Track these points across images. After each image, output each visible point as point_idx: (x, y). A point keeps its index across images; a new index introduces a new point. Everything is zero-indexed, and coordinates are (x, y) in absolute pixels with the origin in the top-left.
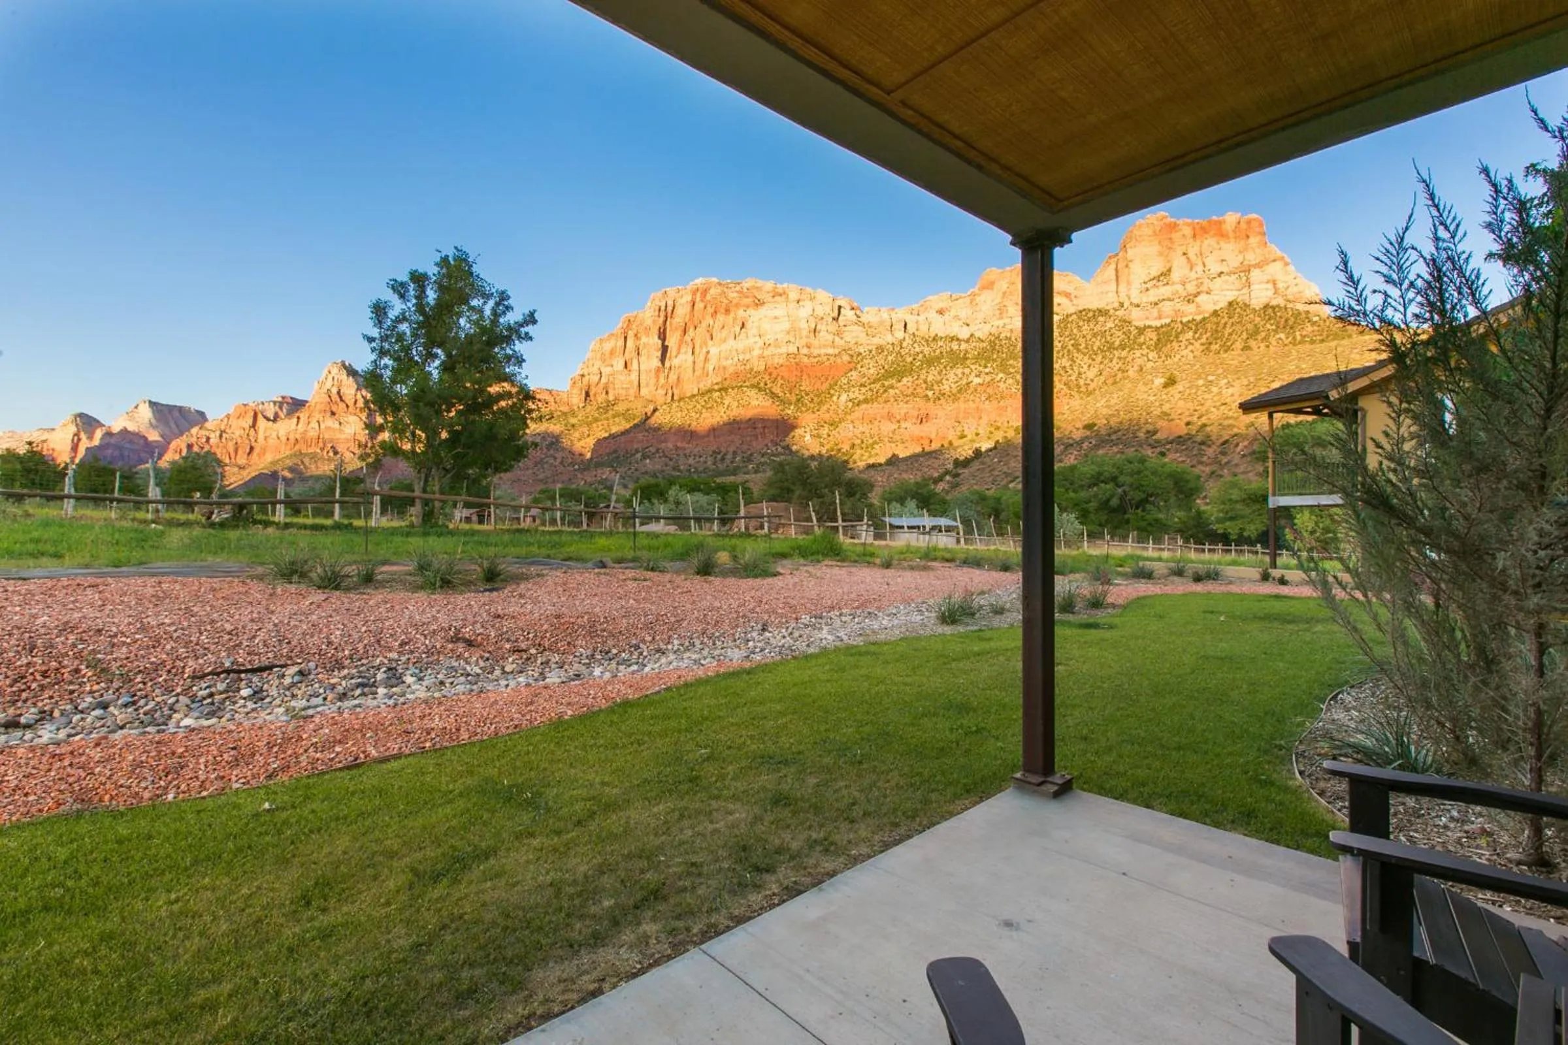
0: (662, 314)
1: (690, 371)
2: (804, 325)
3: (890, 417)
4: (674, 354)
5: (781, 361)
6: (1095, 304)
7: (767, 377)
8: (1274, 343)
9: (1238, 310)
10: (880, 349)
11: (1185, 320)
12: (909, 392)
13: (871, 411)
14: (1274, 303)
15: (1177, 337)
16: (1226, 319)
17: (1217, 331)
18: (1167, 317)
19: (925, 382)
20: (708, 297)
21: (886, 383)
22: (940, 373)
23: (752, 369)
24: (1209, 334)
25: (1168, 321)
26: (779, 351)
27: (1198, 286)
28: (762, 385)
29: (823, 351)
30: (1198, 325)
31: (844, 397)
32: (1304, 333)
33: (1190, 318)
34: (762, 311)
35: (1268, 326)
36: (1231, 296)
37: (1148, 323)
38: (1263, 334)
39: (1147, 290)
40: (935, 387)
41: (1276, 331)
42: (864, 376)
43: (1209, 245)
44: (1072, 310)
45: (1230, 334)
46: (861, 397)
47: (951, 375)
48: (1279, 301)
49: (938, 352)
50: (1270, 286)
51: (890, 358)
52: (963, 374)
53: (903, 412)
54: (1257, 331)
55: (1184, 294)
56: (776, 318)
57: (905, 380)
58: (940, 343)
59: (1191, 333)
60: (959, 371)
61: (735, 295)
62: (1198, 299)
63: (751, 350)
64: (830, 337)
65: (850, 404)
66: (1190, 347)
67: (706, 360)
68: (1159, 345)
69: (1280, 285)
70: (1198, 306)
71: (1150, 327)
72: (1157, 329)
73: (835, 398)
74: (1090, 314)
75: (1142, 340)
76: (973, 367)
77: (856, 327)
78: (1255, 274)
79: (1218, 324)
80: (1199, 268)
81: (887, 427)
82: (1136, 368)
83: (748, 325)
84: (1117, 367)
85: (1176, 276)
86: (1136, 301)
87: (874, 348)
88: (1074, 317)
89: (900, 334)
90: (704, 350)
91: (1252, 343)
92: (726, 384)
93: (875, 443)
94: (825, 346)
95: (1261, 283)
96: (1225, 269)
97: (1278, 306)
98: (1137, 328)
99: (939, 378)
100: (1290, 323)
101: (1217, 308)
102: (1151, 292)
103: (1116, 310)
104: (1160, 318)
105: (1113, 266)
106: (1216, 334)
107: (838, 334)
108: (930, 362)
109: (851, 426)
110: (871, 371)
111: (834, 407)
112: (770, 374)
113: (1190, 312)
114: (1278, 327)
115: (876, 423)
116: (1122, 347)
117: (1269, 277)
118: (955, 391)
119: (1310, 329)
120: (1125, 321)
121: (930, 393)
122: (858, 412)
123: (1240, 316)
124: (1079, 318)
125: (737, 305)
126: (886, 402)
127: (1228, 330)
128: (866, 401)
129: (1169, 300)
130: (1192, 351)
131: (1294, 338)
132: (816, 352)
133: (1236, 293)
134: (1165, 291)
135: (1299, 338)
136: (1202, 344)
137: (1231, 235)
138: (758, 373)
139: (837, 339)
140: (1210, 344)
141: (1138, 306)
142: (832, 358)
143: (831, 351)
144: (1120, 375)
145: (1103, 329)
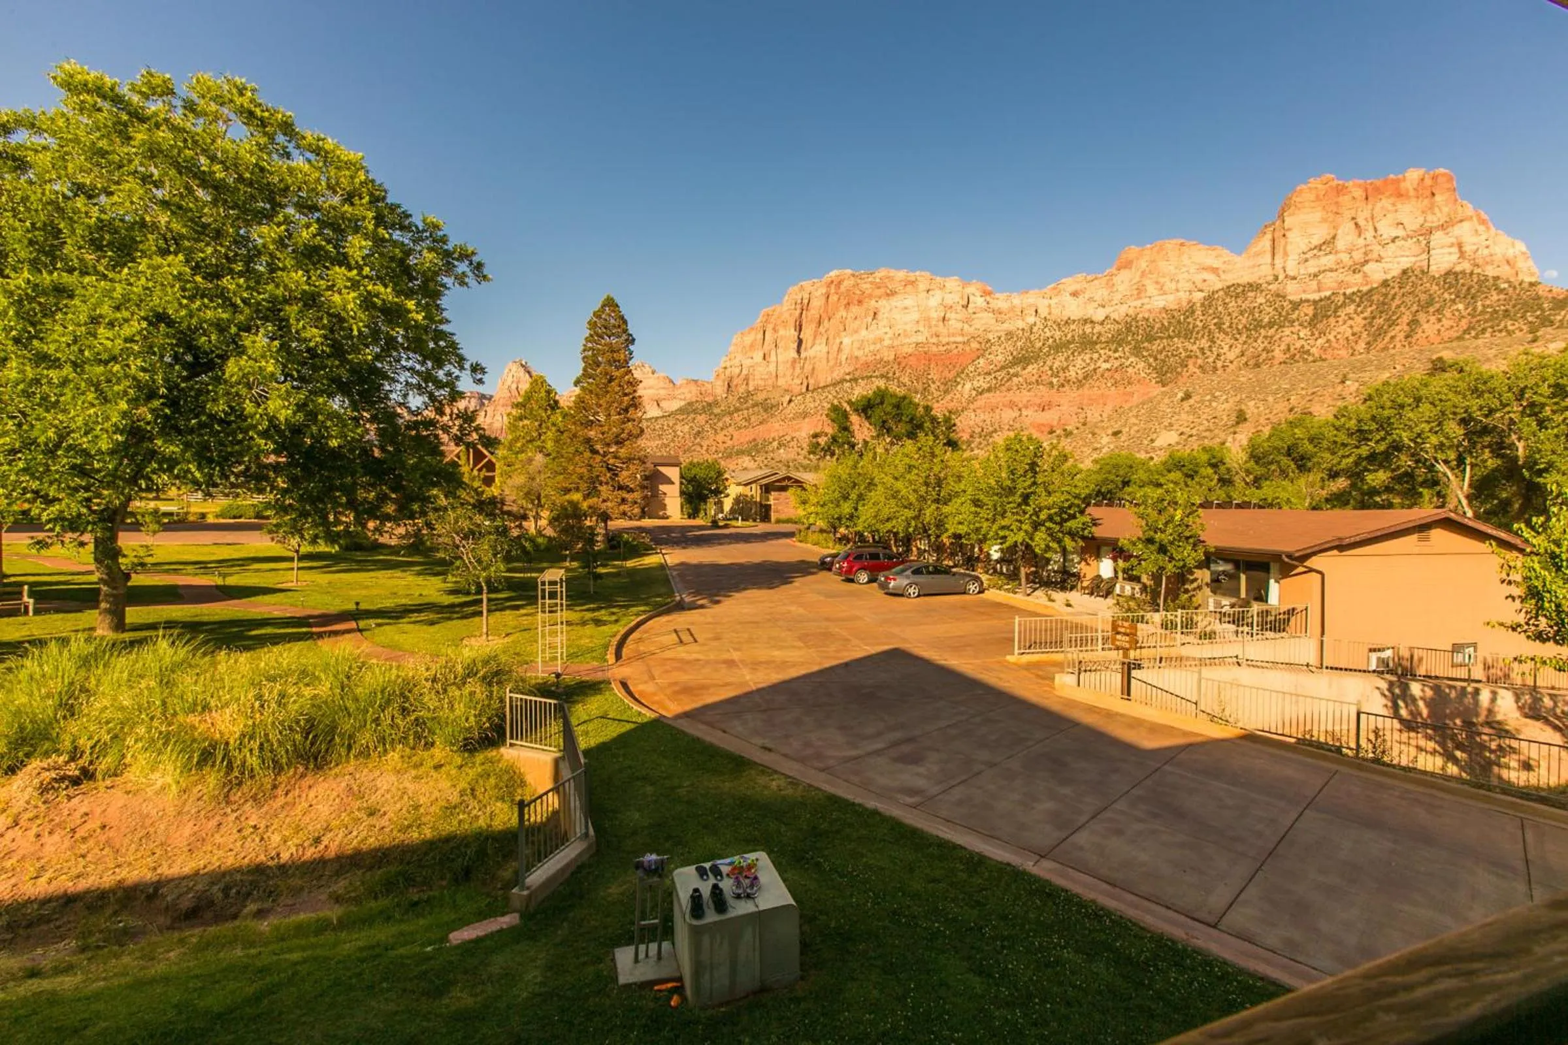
0: (799, 307)
1: (825, 362)
2: (934, 315)
3: (1012, 405)
4: (809, 345)
5: (910, 351)
6: (1245, 279)
7: (896, 367)
8: (1448, 315)
9: (1413, 278)
10: (1010, 335)
11: (1348, 291)
12: (1034, 379)
13: (993, 400)
14: (1458, 269)
15: (1335, 311)
16: (1397, 289)
17: (1384, 304)
18: (1329, 289)
19: (1051, 369)
20: (843, 288)
21: (1012, 371)
22: (1067, 359)
23: (882, 360)
24: (1374, 307)
25: (1328, 293)
26: (908, 340)
27: (1366, 254)
28: (891, 375)
29: (952, 339)
30: (1362, 298)
31: (968, 386)
32: (1488, 302)
33: (1355, 289)
34: (895, 302)
35: (1446, 296)
36: (1406, 262)
37: (1304, 296)
38: (1437, 306)
39: (1306, 260)
40: (1061, 374)
41: (1453, 301)
42: (991, 363)
43: (1382, 208)
44: (1219, 286)
45: (1398, 307)
46: (986, 386)
47: (1079, 362)
48: (1466, 266)
49: (1069, 336)
50: (1455, 250)
51: (1019, 344)
52: (1091, 359)
53: (1025, 401)
54: (1430, 303)
55: (1351, 263)
56: (906, 308)
57: (1030, 368)
58: (1073, 327)
59: (1353, 307)
60: (1087, 357)
61: (868, 286)
62: (1366, 268)
63: (881, 340)
64: (960, 325)
65: (974, 393)
66: (1350, 322)
67: (839, 350)
68: (1313, 323)
69: (1468, 248)
70: (1365, 276)
71: (1308, 301)
72: (1315, 302)
73: (959, 387)
74: (1240, 290)
75: (1294, 316)
76: (1102, 352)
77: (985, 314)
78: (1438, 238)
79: (1386, 295)
80: (1369, 234)
81: (1008, 415)
82: (1283, 347)
83: (879, 316)
84: (1262, 346)
85: (1340, 244)
86: (1291, 273)
87: (1003, 334)
88: (1221, 293)
89: (1031, 319)
90: (838, 341)
91: (1422, 317)
92: (857, 374)
93: (995, 431)
94: (953, 335)
95: (1442, 247)
96: (1400, 232)
97: (1463, 272)
98: (1291, 302)
99: (1065, 364)
100: (1473, 291)
101: (1389, 277)
102: (1311, 262)
103: (1269, 284)
104: (1319, 290)
105: (1269, 236)
106: (1383, 307)
107: (967, 321)
108: (1059, 347)
109: (973, 415)
110: (1000, 357)
111: (958, 396)
112: (899, 364)
113: (1355, 283)
114: (1458, 296)
115: (998, 411)
116: (1271, 324)
117: (1453, 240)
118: (1080, 377)
119: (1495, 297)
120: (1278, 295)
121: (1055, 380)
122: (981, 401)
123: (1414, 285)
124: (1227, 294)
125: (870, 296)
126: (1009, 390)
127: (1397, 302)
128: (989, 390)
129: (1331, 270)
130: (1351, 327)
131: (1475, 309)
132: (944, 340)
133: (1413, 259)
134: (1327, 261)
135: (1480, 308)
136: (1365, 319)
137: (1412, 193)
138: (888, 362)
139: (966, 326)
140: (1374, 318)
141: (1294, 278)
142: (961, 346)
143: (960, 339)
144: (1264, 355)
145: (1252, 305)
